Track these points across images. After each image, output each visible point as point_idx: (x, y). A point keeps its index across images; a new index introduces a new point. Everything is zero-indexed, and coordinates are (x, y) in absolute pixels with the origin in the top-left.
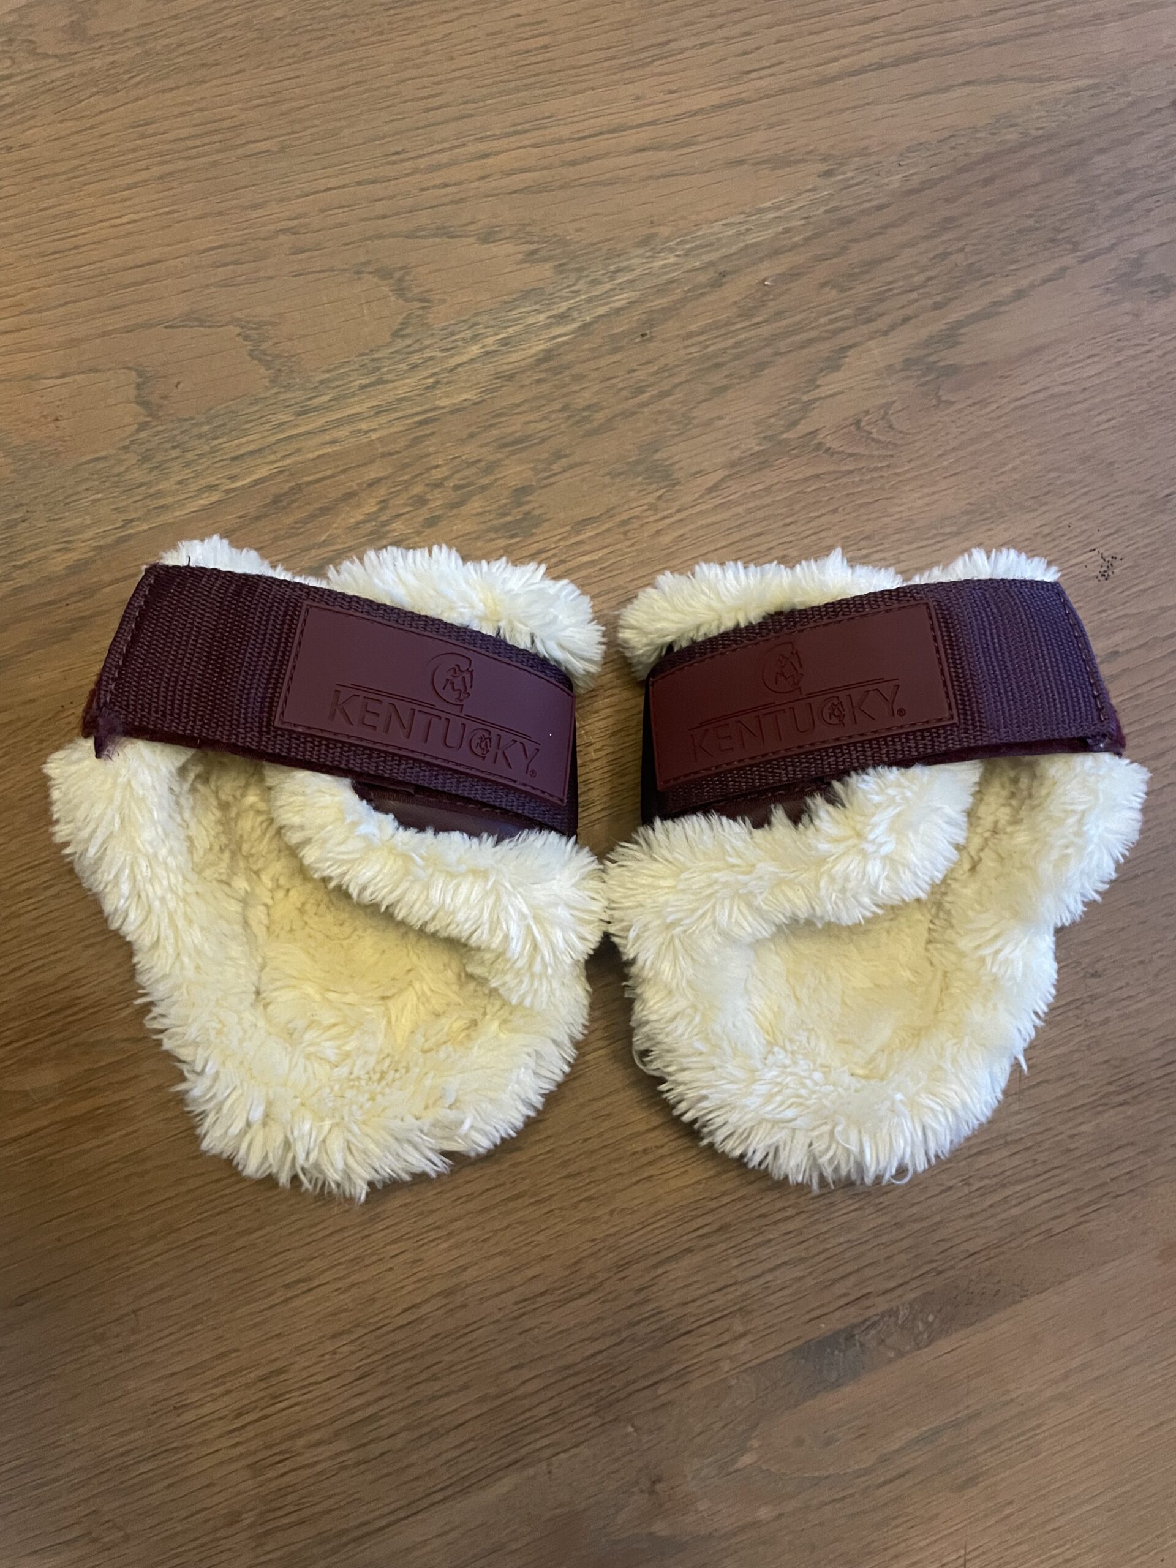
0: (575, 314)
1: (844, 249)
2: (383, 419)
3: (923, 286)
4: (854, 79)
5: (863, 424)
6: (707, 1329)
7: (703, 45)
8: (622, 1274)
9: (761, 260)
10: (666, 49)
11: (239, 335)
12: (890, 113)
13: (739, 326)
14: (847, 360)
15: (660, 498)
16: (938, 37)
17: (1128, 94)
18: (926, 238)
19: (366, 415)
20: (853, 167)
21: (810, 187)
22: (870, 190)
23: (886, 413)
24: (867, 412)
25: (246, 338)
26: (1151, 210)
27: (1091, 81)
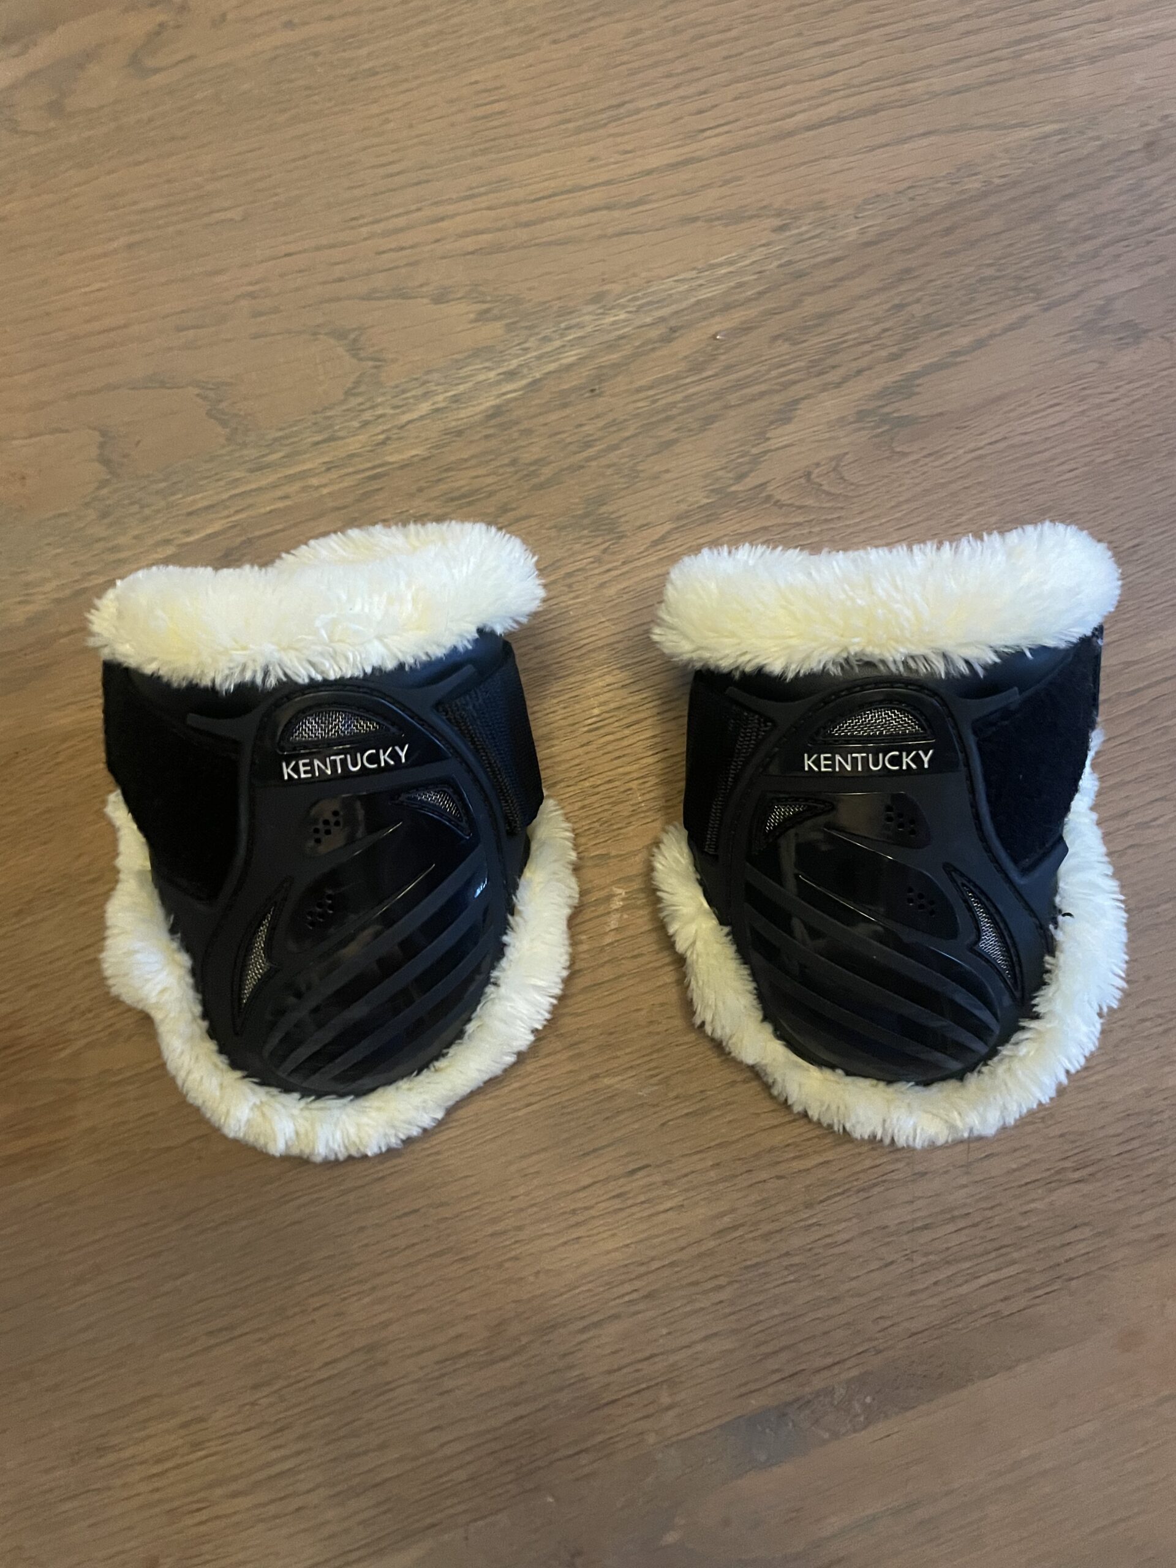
0: (525, 371)
1: (796, 304)
2: (334, 475)
3: (878, 337)
4: (811, 133)
5: (813, 476)
6: (635, 1399)
7: (660, 105)
8: (546, 1338)
9: (713, 315)
10: (622, 110)
11: (198, 395)
12: (847, 166)
13: (688, 380)
14: (799, 412)
15: (605, 551)
16: (899, 88)
17: (1098, 138)
18: (883, 289)
19: (317, 471)
20: (808, 221)
21: (763, 242)
22: (825, 242)
23: (837, 465)
24: (818, 465)
25: (205, 398)
26: (1119, 256)
27: (1056, 126)
